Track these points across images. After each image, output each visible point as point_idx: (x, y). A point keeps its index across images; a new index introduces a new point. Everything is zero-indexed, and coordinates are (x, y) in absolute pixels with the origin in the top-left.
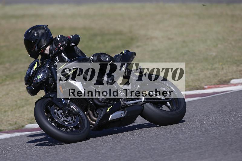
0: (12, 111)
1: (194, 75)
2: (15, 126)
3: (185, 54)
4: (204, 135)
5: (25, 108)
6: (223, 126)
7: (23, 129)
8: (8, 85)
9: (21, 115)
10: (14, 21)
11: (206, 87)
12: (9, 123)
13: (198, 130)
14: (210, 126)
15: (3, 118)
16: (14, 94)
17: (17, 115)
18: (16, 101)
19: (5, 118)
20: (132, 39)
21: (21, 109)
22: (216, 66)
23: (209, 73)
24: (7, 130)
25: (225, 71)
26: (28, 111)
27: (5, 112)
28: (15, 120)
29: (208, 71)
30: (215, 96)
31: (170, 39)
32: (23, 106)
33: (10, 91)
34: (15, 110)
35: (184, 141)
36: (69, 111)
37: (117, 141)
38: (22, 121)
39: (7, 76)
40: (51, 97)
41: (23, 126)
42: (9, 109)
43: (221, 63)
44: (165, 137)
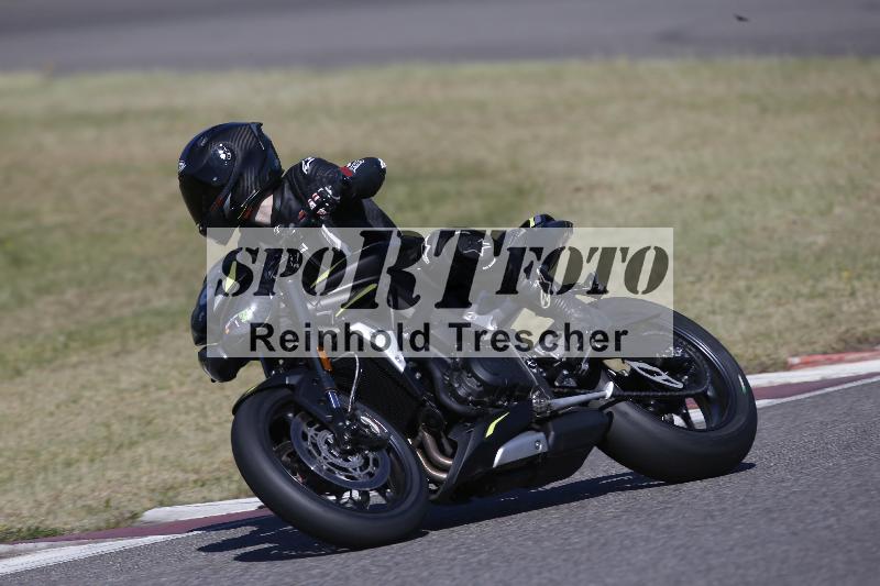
0: (92, 461)
1: (750, 319)
2: (106, 516)
3: (713, 242)
4: (795, 534)
5: (140, 450)
6: (863, 499)
7: (136, 524)
8: (75, 366)
9: (127, 476)
10: (88, 133)
11: (796, 360)
12: (84, 506)
13: (773, 520)
14: (816, 502)
15: (60, 486)
16: (99, 398)
17: (112, 474)
18: (107, 426)
19: (70, 487)
20: (520, 192)
21: (127, 454)
22: (830, 282)
23: (803, 310)
24: (76, 532)
25: (862, 302)
26: (150, 460)
27: (68, 464)
28: (104, 494)
29: (801, 300)
30: (827, 394)
31: (657, 188)
32: (133, 444)
33: (83, 387)
34: (105, 458)
35: (723, 559)
36: (354, 433)
37: (479, 562)
38: (129, 497)
39: (70, 336)
40: (290, 387)
41: (135, 516)
42: (82, 453)
43: (845, 274)
44: (652, 546)
